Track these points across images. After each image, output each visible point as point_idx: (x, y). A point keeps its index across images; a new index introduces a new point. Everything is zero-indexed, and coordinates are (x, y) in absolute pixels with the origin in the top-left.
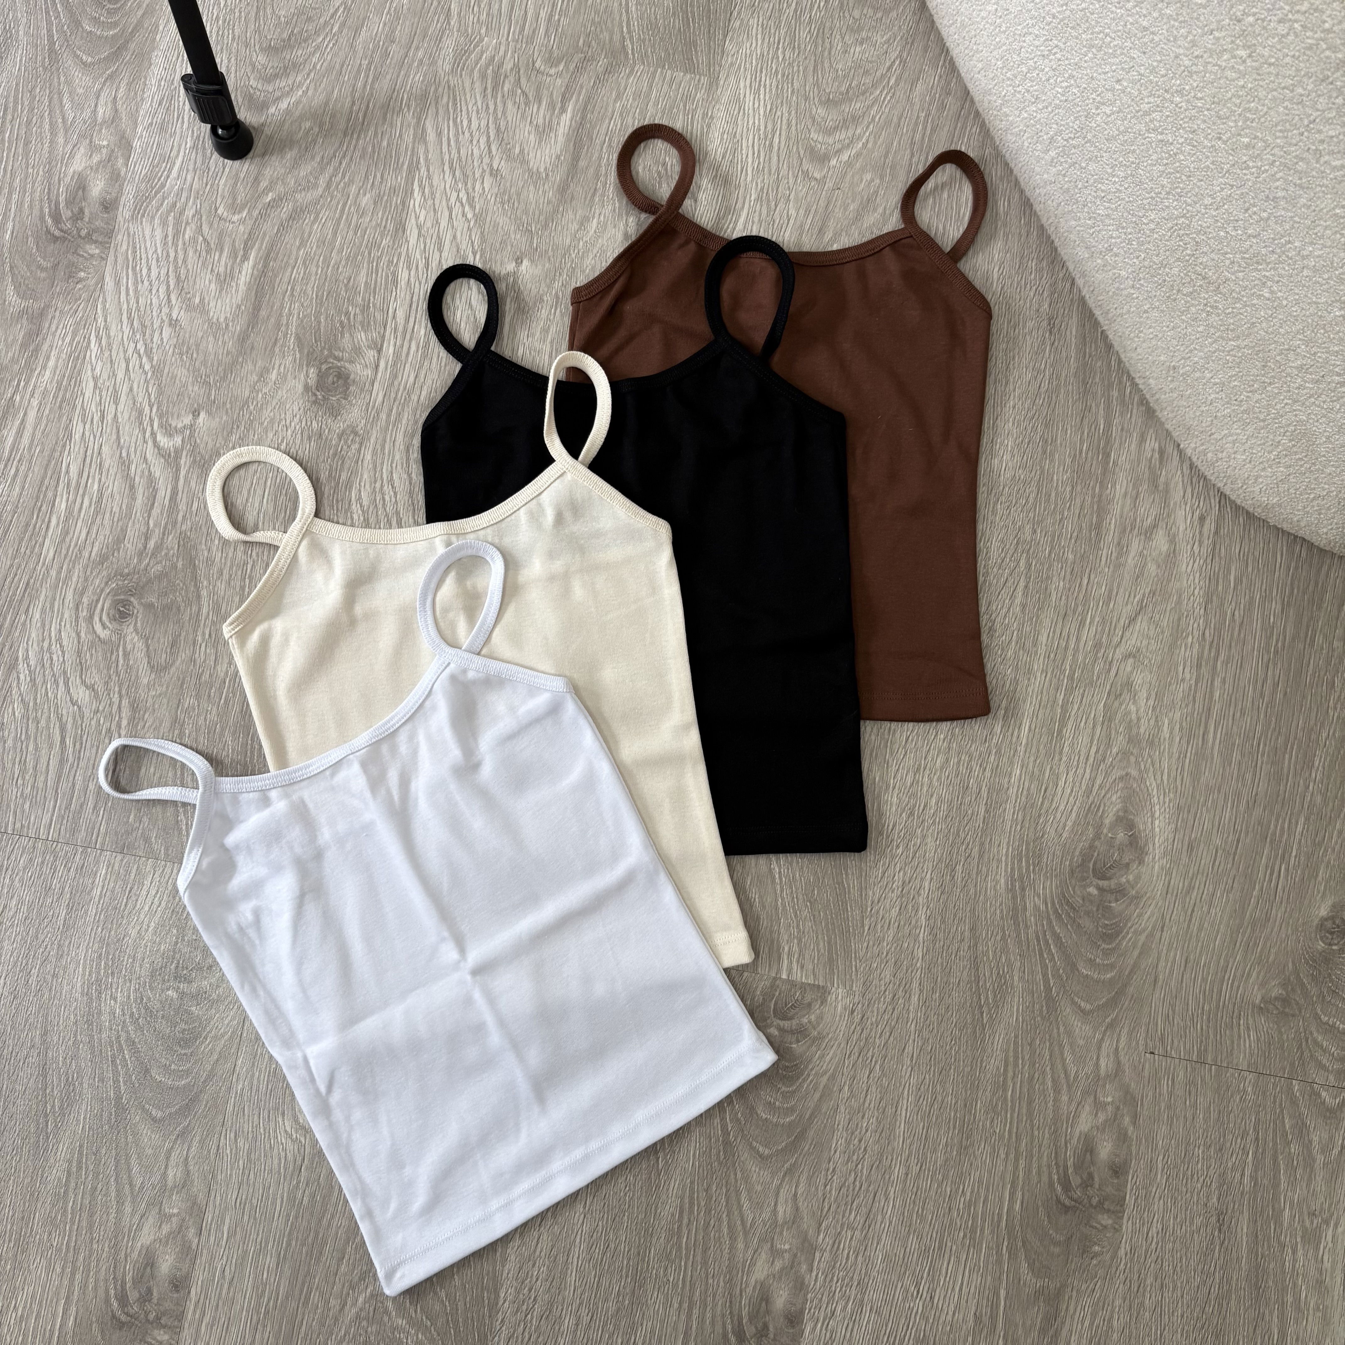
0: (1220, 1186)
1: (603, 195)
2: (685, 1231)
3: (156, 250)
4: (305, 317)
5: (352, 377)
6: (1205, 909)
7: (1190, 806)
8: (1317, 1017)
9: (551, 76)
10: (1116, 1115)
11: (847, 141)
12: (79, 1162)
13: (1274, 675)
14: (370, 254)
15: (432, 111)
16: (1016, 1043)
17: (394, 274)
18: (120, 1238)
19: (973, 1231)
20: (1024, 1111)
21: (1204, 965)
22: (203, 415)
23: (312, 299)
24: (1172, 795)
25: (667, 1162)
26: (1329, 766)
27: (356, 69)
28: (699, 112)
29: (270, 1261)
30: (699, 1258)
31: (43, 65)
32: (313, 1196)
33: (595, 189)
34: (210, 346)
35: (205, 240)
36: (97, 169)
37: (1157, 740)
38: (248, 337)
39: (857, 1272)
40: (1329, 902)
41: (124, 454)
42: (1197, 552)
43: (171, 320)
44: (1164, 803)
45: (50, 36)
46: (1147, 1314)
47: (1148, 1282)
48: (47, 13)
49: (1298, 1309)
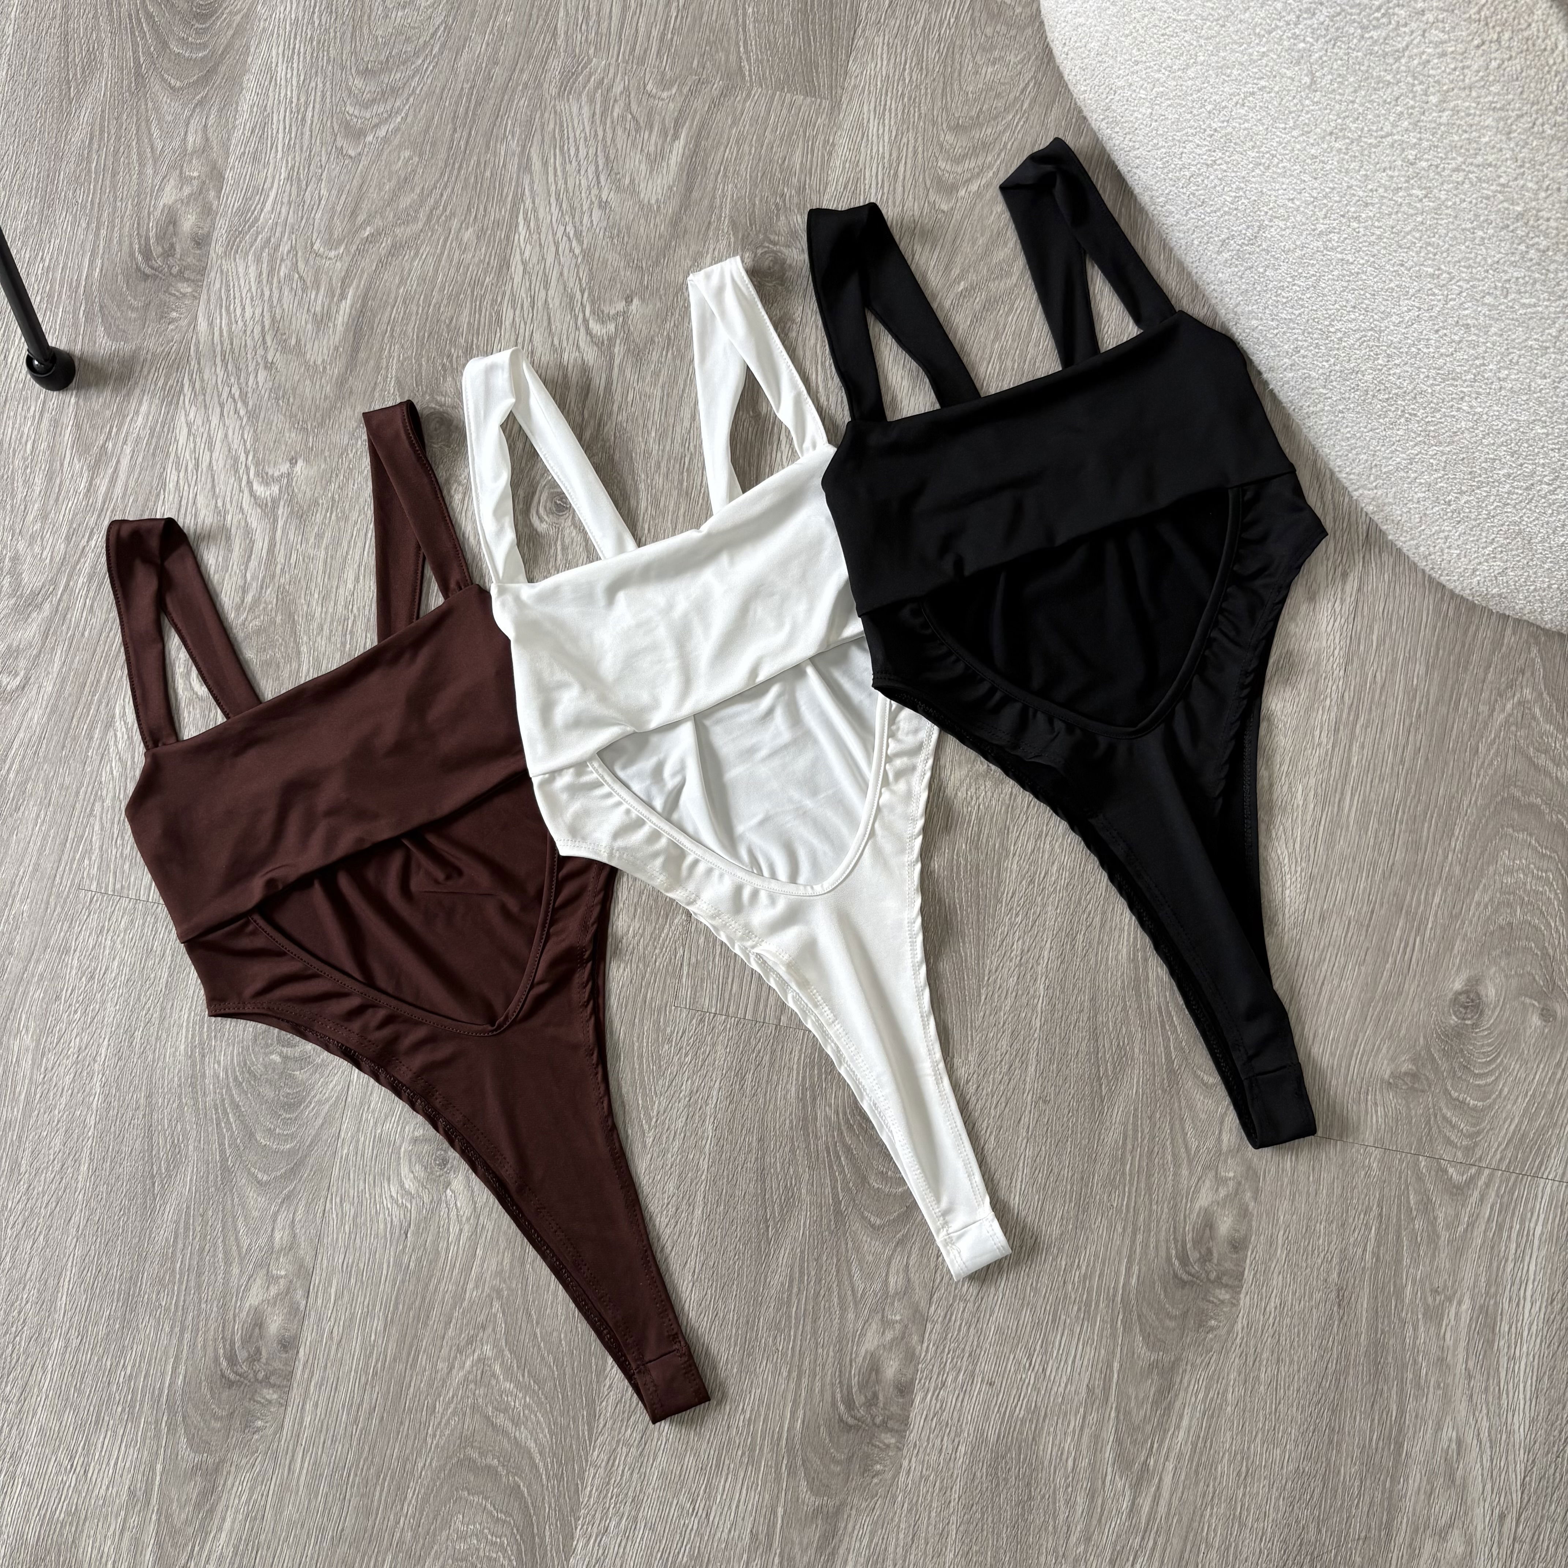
0: (1342, 1261)
1: (717, 229)
2: (794, 1300)
3: (250, 289)
4: (405, 359)
5: (455, 422)
6: (1336, 982)
7: (1322, 877)
8: (1446, 1092)
9: (663, 100)
10: (1237, 1190)
11: (976, 170)
12: (187, 1223)
13: (1415, 741)
14: (473, 292)
15: (537, 137)
16: (1135, 1116)
17: (498, 313)
18: (228, 1298)
19: (1088, 1304)
20: (1143, 1185)
21: (1333, 1039)
22: (300, 463)
23: (413, 340)
24: (1303, 864)
25: (777, 1231)
26: (1470, 835)
27: (457, 93)
28: (821, 138)
29: (378, 1324)
30: (808, 1328)
31: (129, 90)
32: (419, 1260)
33: (710, 223)
34: (307, 390)
35: (301, 277)
36: (188, 203)
37: (1289, 807)
38: (347, 380)
39: (969, 1344)
40: (1464, 975)
41: (220, 504)
42: (1338, 610)
43: (266, 362)
44: (1296, 872)
45: (136, 59)
46: (1262, 1388)
47: (1265, 1356)
48: (133, 33)
49: (1418, 1386)
